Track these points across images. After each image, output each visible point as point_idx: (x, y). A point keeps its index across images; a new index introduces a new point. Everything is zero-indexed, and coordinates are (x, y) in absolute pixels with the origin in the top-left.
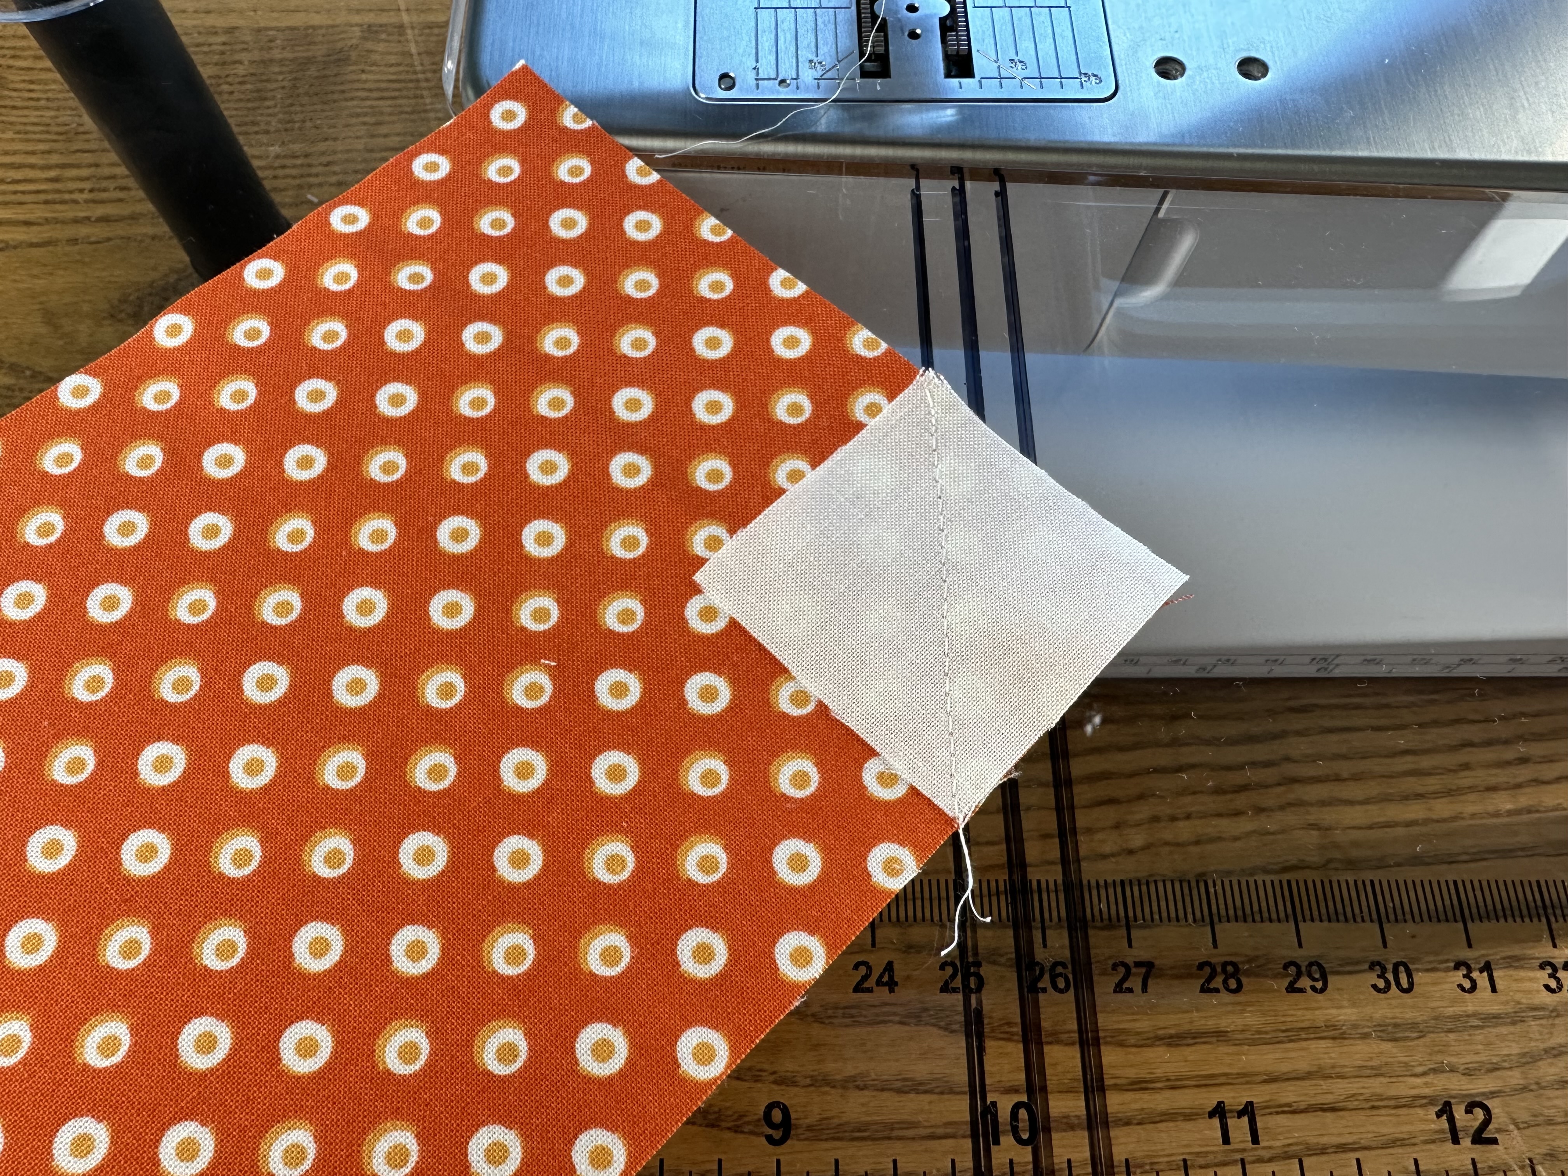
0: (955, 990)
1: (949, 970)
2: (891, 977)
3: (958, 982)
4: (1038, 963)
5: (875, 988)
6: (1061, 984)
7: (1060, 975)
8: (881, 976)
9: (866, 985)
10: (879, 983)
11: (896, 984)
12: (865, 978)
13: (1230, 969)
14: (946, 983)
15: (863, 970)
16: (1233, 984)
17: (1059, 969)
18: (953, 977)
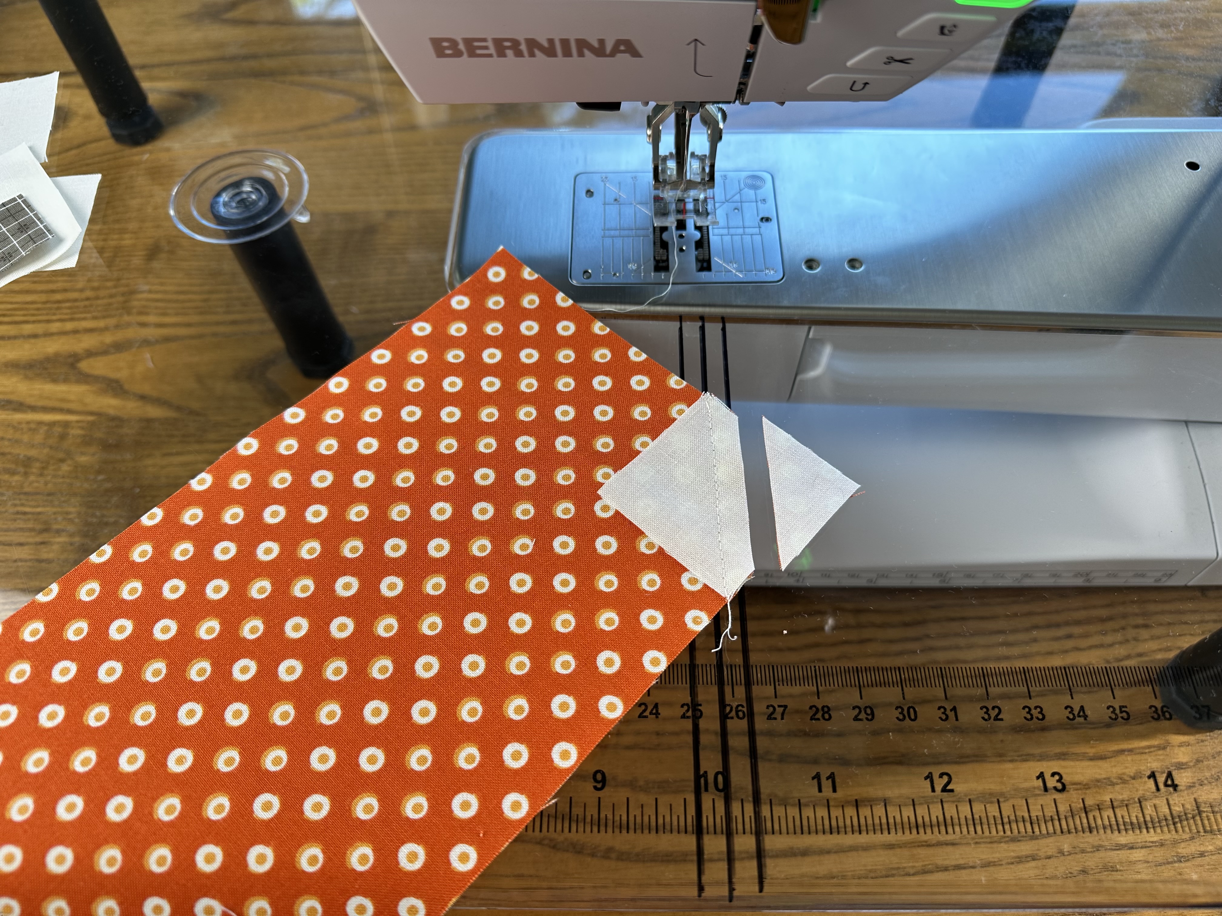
0: (688, 717)
1: (686, 708)
2: (657, 711)
3: (690, 714)
4: (729, 705)
5: (649, 716)
6: (741, 714)
7: (741, 710)
8: (652, 710)
9: (645, 714)
10: (651, 713)
11: (659, 714)
12: (645, 711)
13: (826, 709)
14: (684, 714)
15: (643, 707)
16: (827, 716)
17: (740, 708)
18: (688, 711)
